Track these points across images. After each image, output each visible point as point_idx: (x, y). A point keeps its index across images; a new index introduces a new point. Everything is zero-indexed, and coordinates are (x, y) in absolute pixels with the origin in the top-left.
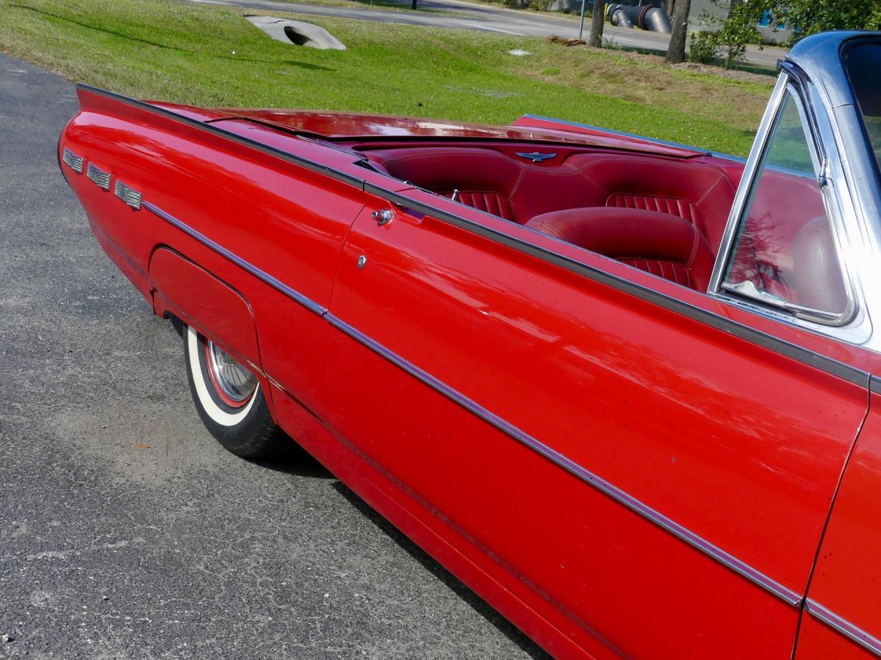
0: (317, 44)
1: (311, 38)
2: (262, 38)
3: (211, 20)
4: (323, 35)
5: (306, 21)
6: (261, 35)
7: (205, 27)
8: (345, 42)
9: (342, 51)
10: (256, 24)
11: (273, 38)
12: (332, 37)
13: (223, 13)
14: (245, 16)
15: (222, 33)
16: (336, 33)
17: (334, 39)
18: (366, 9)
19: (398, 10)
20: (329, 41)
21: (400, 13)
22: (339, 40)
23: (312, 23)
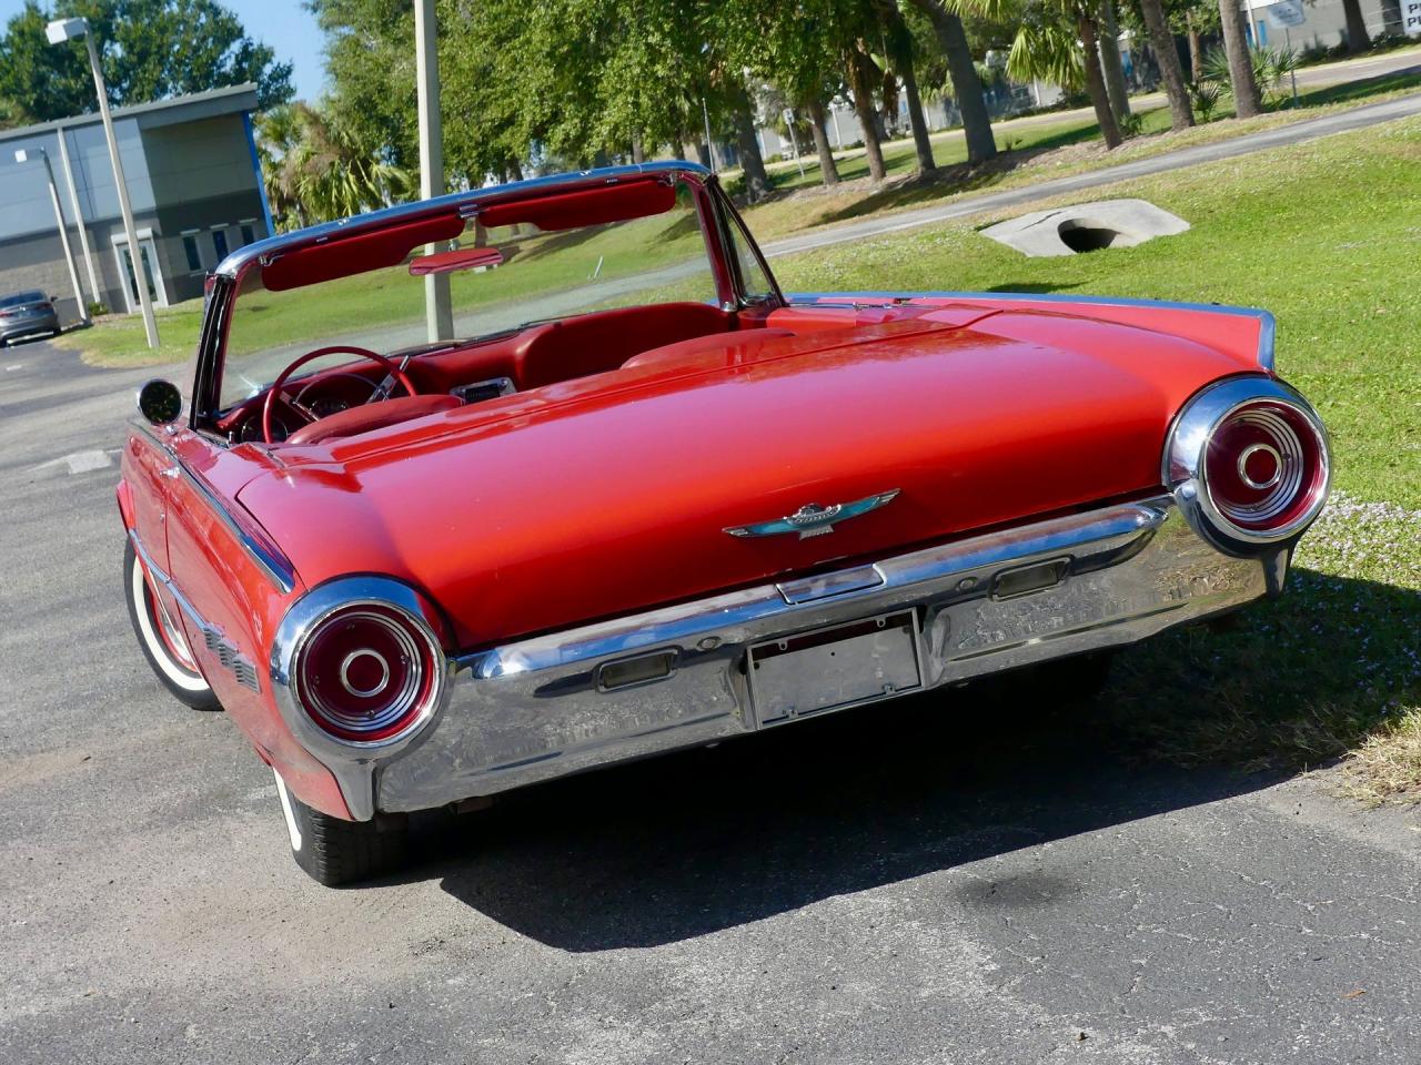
0: (1129, 236)
1: (1115, 229)
2: (1003, 262)
3: (902, 260)
4: (1142, 214)
5: (1112, 198)
6: (1003, 256)
7: (885, 278)
8: (1189, 214)
9: (1182, 235)
10: (997, 239)
11: (1029, 255)
12: (1162, 212)
13: (931, 238)
14: (979, 229)
15: (920, 277)
16: (1169, 203)
17: (1167, 214)
18: (1313, 118)
19: (1389, 95)
20: (1156, 222)
21: (1392, 101)
22: (1176, 214)
23: (1123, 197)
